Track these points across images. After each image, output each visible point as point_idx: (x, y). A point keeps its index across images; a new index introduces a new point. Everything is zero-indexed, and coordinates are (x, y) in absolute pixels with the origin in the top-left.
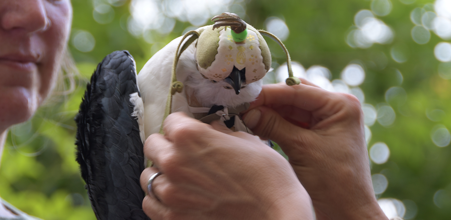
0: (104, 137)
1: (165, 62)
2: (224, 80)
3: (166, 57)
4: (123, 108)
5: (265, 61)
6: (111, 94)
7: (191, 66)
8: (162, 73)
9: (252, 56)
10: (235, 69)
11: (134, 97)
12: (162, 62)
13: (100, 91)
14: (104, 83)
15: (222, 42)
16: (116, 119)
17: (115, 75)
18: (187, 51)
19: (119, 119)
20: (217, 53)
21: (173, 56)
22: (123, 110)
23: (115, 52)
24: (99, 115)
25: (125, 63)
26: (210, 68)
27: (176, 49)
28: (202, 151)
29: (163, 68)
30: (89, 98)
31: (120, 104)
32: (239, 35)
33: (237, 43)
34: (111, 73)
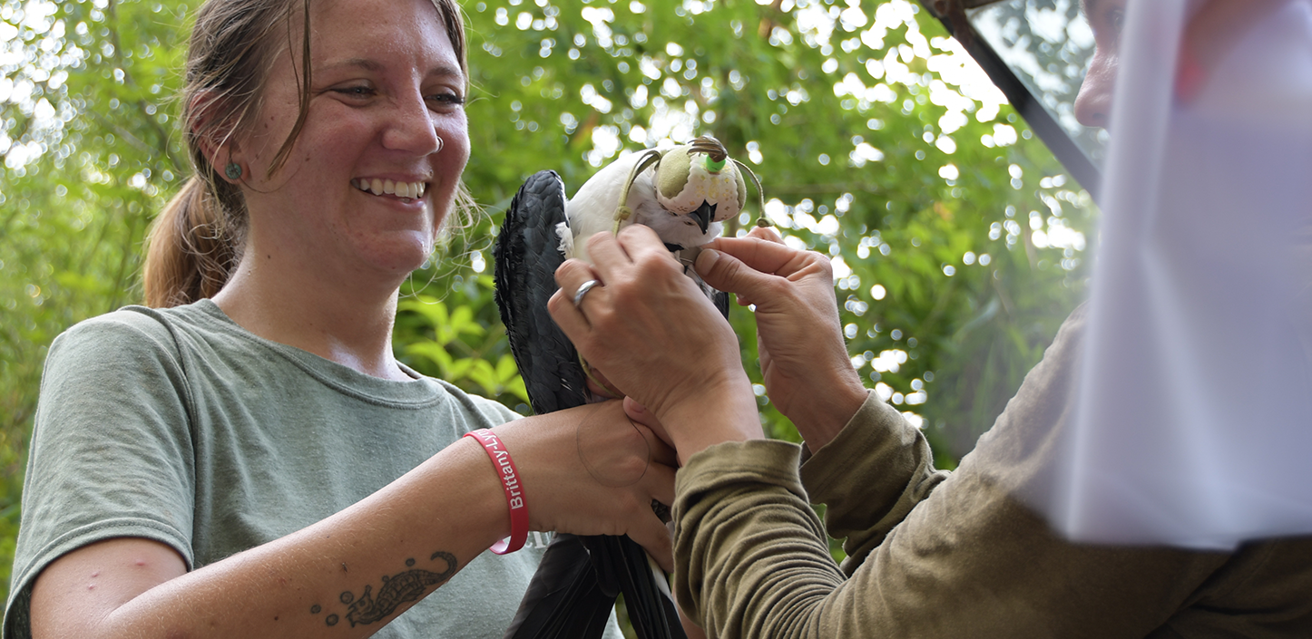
0: (527, 275)
1: (614, 183)
2: (687, 215)
3: (615, 177)
4: (548, 241)
5: (739, 199)
6: (535, 225)
7: (647, 192)
8: (608, 195)
9: (727, 190)
10: (705, 203)
11: (561, 227)
12: (610, 182)
13: (521, 220)
14: (526, 210)
15: (694, 169)
16: (540, 254)
17: (540, 201)
18: (643, 174)
19: (544, 254)
20: (687, 182)
21: (626, 178)
22: (548, 244)
23: (539, 173)
24: (521, 249)
25: (551, 186)
26: (675, 198)
27: (632, 169)
28: (671, 294)
29: (611, 190)
30: (509, 228)
31: (545, 236)
32: (716, 164)
33: (711, 173)
34: (534, 199)
